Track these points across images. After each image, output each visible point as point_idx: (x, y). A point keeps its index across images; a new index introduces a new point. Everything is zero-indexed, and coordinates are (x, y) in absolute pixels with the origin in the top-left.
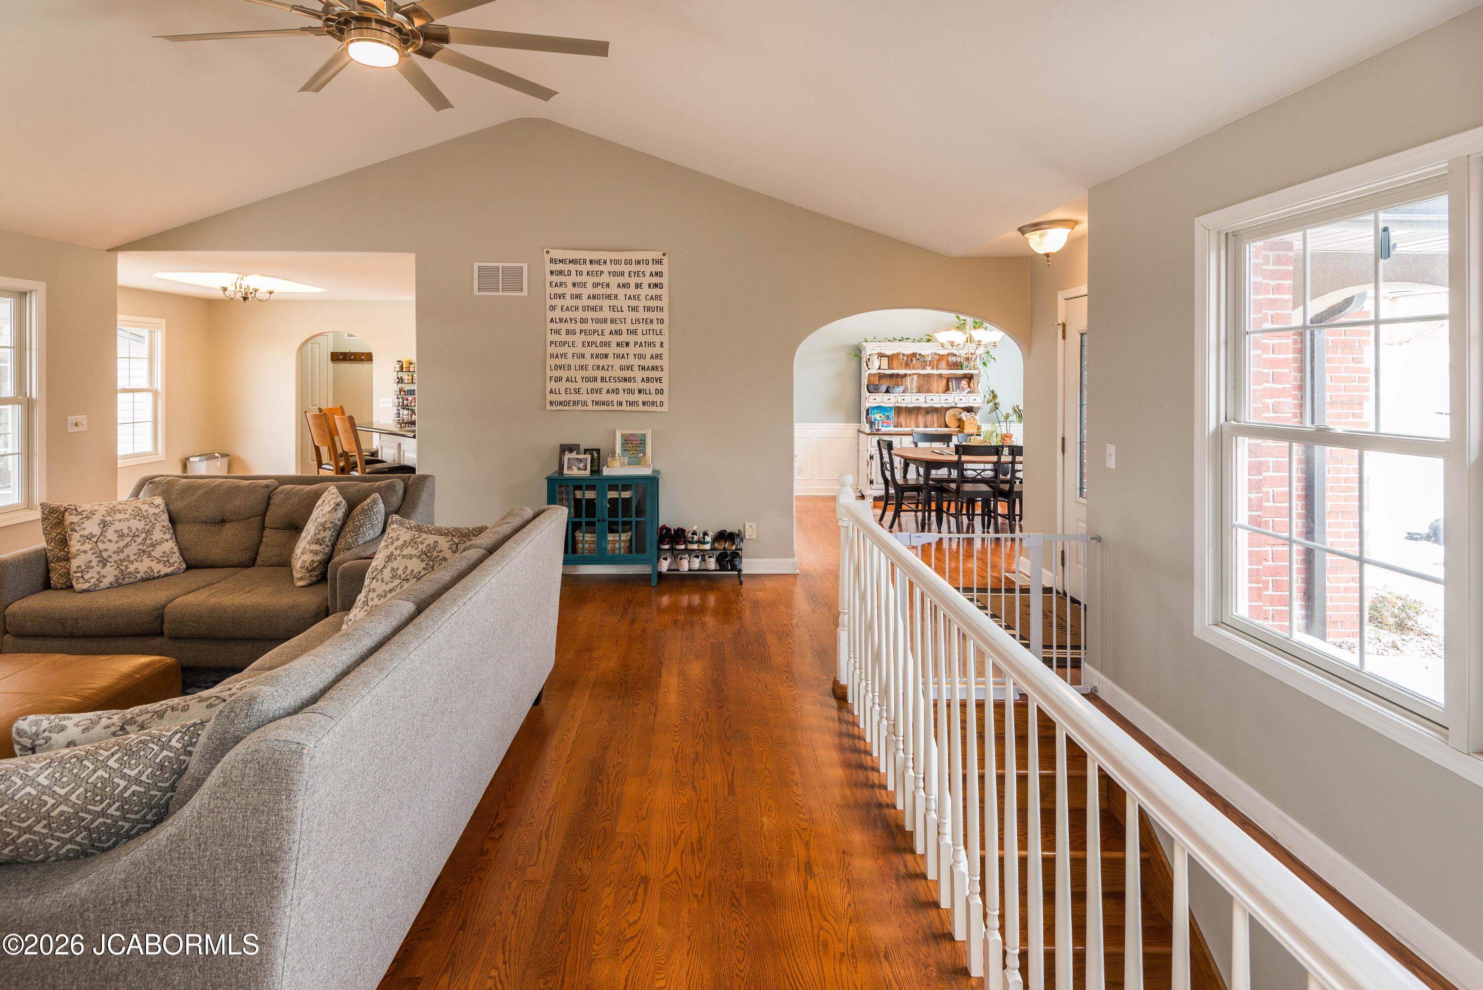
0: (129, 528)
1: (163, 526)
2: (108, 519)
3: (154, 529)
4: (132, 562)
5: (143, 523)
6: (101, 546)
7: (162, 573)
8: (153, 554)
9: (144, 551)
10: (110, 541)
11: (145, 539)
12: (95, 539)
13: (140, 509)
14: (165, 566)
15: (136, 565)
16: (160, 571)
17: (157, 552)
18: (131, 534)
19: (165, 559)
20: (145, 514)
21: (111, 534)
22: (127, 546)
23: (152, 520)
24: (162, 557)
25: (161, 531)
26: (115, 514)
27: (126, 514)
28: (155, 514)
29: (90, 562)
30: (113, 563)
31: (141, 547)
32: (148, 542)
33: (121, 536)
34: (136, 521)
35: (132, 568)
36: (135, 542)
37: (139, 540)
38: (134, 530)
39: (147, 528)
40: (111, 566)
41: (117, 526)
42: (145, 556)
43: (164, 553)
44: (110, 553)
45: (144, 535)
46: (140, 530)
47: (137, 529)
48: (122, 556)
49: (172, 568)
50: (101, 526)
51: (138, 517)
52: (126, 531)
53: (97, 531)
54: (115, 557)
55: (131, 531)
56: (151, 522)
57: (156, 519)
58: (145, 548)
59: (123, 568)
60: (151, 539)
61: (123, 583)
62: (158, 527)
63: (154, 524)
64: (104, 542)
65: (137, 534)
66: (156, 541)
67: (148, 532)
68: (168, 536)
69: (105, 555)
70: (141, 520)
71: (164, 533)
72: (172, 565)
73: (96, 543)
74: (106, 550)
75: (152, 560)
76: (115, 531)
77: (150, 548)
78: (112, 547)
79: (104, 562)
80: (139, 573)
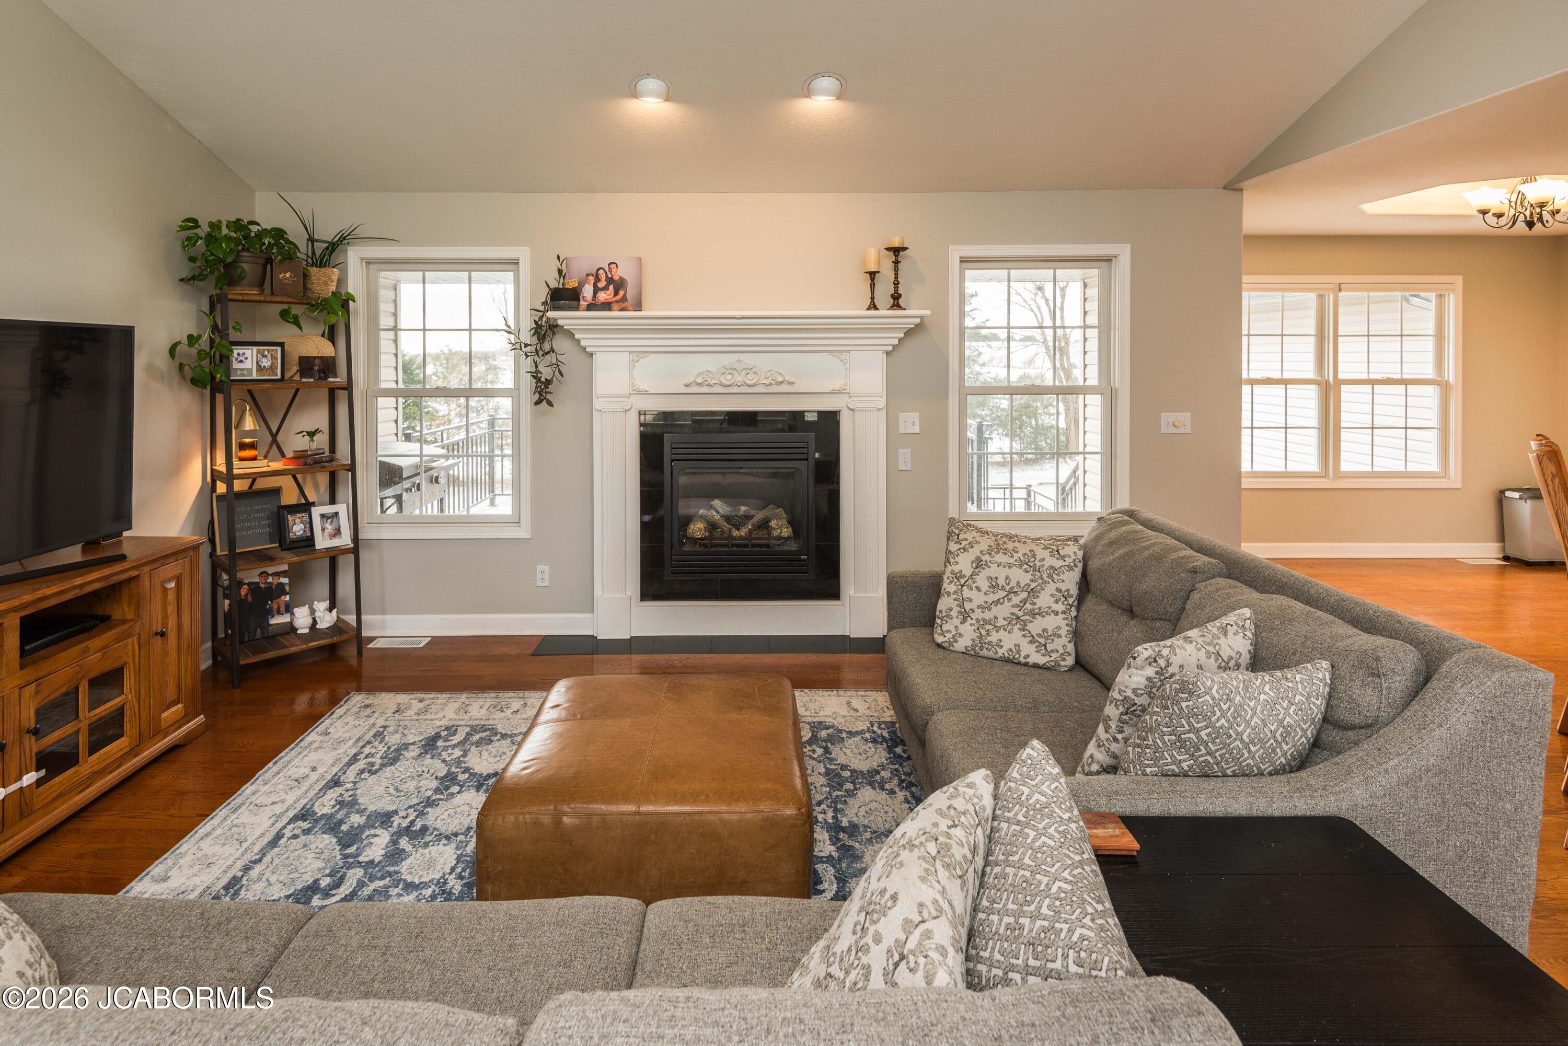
0: (1007, 578)
1: (1059, 590)
2: (986, 558)
3: (1042, 589)
4: (997, 628)
5: (1029, 576)
6: (966, 593)
7: (1031, 660)
8: (1030, 627)
9: (1018, 618)
10: (978, 589)
11: (1024, 601)
12: (962, 581)
13: (1034, 556)
14: (1038, 652)
15: (1002, 634)
16: (1028, 656)
17: (1035, 627)
18: (1008, 588)
19: (1042, 641)
20: (1038, 564)
21: (982, 581)
22: (997, 602)
23: (1045, 575)
24: (1040, 636)
25: (1052, 595)
26: (997, 553)
27: (1012, 556)
28: (1052, 568)
29: (951, 609)
30: (974, 621)
31: (1016, 610)
32: (1028, 606)
33: (994, 587)
34: (1020, 571)
35: (994, 637)
36: (1009, 600)
37: (1016, 600)
38: (1013, 583)
39: (1033, 585)
40: (971, 625)
41: (993, 571)
42: (1018, 626)
43: (1044, 630)
44: (973, 605)
45: (1025, 595)
46: (1022, 585)
47: (1018, 582)
48: (988, 615)
49: (1047, 659)
50: (974, 565)
51: (1025, 566)
52: (1001, 582)
53: (968, 572)
54: (978, 614)
55: (1008, 584)
56: (1041, 577)
57: (1050, 576)
58: (1021, 614)
59: (984, 632)
60: (1034, 604)
61: (981, 653)
62: (1051, 588)
63: (1044, 582)
64: (971, 589)
65: (1015, 590)
66: (1040, 608)
67: (1033, 593)
68: (1060, 607)
69: (968, 606)
70: (1027, 572)
71: (1056, 602)
72: (1048, 653)
73: (962, 586)
74: (970, 600)
75: (1024, 636)
76: (989, 578)
77: (1027, 617)
78: (978, 598)
79: (965, 616)
80: (1001, 647)
